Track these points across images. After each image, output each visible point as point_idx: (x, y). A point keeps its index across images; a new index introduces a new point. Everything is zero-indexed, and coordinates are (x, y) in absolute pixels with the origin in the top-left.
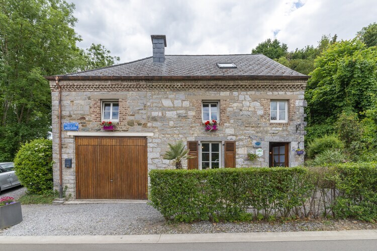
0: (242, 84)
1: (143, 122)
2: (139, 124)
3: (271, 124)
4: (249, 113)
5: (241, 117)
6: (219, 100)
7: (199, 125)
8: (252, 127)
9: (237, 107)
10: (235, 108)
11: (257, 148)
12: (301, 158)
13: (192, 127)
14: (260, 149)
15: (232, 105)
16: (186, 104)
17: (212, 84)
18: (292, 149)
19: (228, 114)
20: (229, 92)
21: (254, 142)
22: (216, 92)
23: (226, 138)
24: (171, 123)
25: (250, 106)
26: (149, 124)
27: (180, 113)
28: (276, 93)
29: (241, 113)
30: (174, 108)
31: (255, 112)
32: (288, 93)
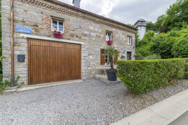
0: (120, 27)
1: (79, 36)
2: (77, 37)
3: (127, 45)
4: (122, 39)
5: (119, 41)
6: (112, 32)
7: (105, 41)
8: (122, 45)
9: (118, 36)
11: (124, 53)
12: (135, 58)
13: (102, 42)
14: (124, 54)
15: (116, 35)
16: (100, 30)
17: (110, 24)
18: (132, 55)
19: (115, 38)
20: (115, 29)
21: (123, 51)
22: (111, 28)
23: (115, 48)
24: (93, 39)
25: (121, 37)
26: (83, 38)
27: (97, 35)
28: (129, 33)
29: (119, 39)
30: (94, 32)
31: (123, 39)
32: (132, 34)
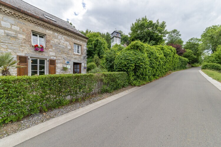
0: (60, 30)
3: (74, 54)
4: (64, 47)
5: (59, 48)
6: (46, 35)
7: (29, 46)
8: (65, 54)
9: (57, 41)
10: (56, 42)
11: (68, 64)
12: (86, 70)
13: (22, 46)
14: (69, 65)
15: (54, 40)
16: (17, 28)
17: (40, 23)
18: (82, 66)
19: (51, 44)
20: (52, 32)
21: (66, 61)
22: (43, 29)
23: (50, 57)
25: (64, 43)
27: (9, 33)
28: (76, 41)
29: (59, 45)
31: (66, 47)
32: (81, 42)
